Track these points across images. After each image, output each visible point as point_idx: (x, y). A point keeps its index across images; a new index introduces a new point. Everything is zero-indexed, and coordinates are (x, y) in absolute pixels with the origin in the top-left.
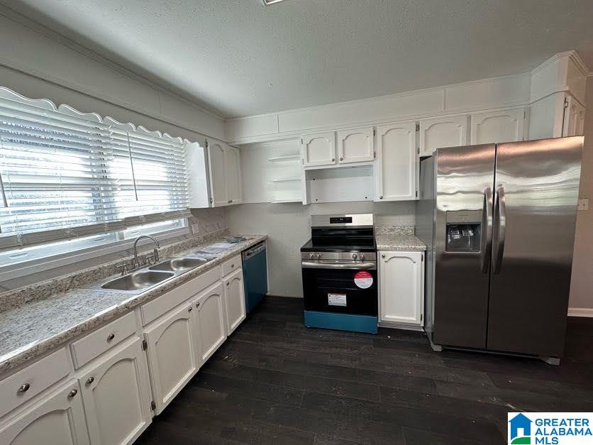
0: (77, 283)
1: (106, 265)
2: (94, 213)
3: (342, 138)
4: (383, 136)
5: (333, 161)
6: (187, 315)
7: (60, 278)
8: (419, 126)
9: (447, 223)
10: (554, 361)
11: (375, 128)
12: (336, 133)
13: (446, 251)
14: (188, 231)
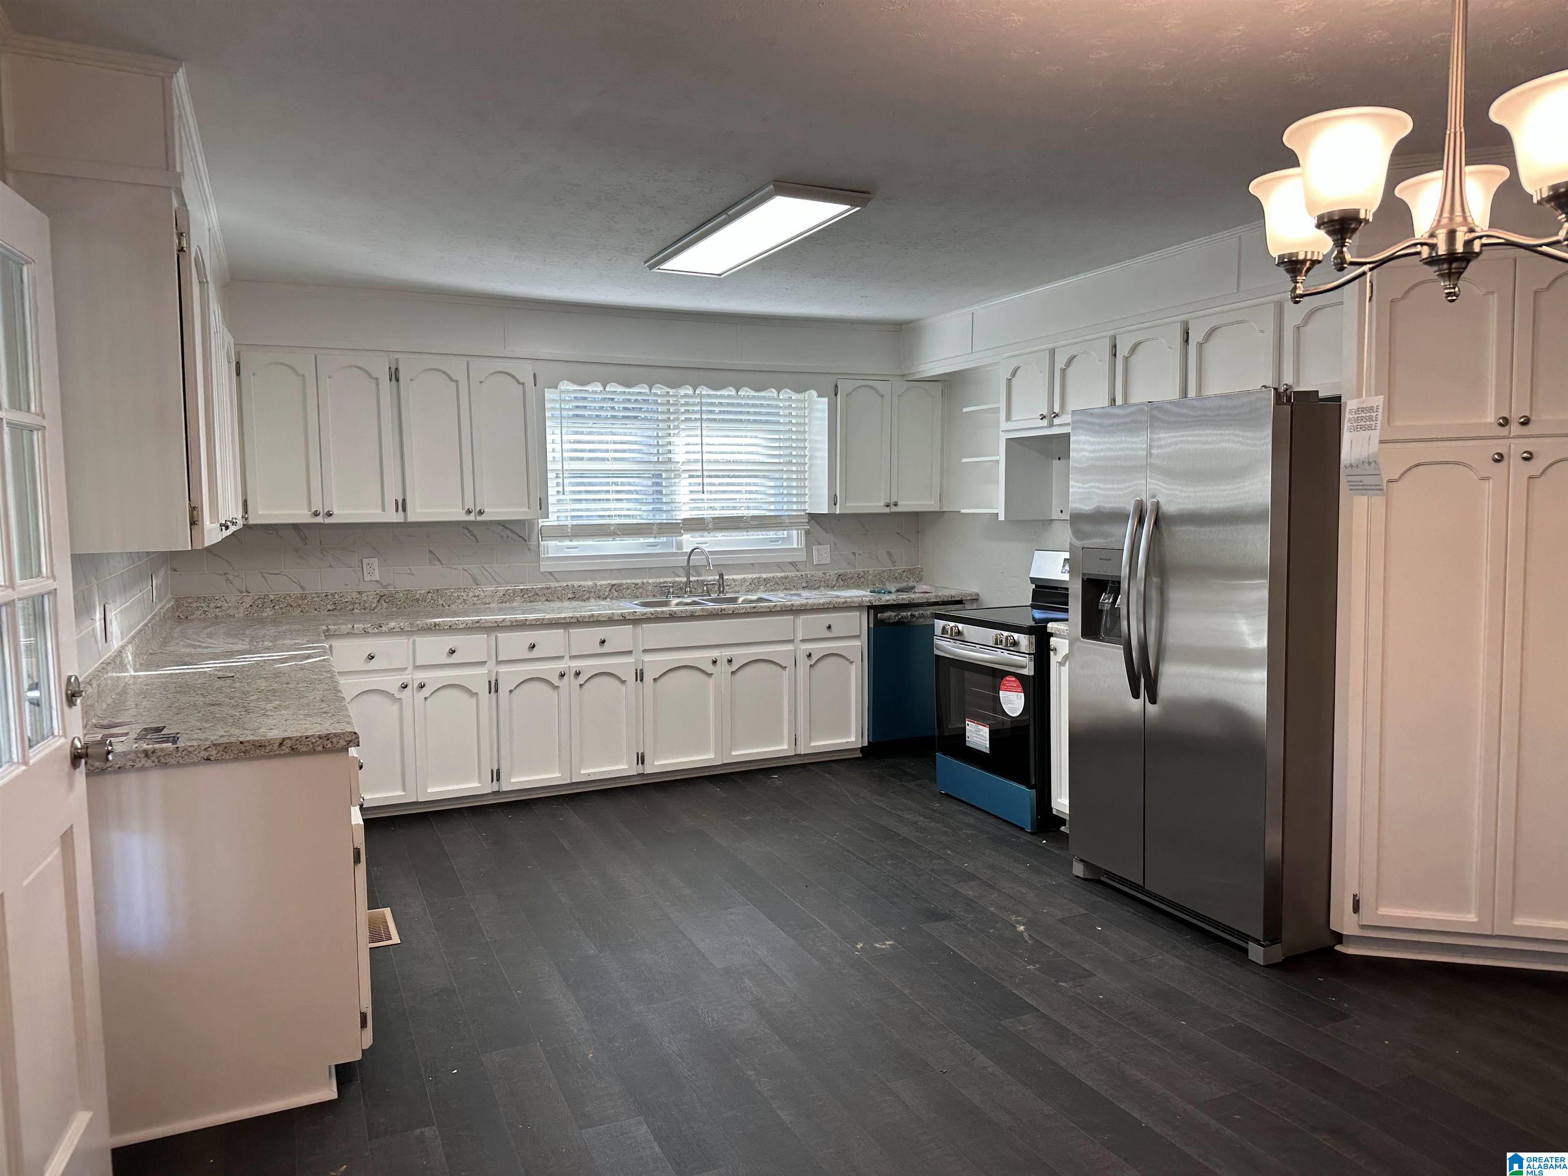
0: (616, 594)
1: (651, 581)
2: (650, 507)
3: (1060, 364)
4: (1126, 359)
5: (1042, 419)
6: (709, 668)
7: (599, 583)
8: (1188, 333)
9: (1083, 574)
10: (1256, 953)
11: (1114, 338)
12: (1052, 352)
13: (1082, 636)
14: (802, 557)
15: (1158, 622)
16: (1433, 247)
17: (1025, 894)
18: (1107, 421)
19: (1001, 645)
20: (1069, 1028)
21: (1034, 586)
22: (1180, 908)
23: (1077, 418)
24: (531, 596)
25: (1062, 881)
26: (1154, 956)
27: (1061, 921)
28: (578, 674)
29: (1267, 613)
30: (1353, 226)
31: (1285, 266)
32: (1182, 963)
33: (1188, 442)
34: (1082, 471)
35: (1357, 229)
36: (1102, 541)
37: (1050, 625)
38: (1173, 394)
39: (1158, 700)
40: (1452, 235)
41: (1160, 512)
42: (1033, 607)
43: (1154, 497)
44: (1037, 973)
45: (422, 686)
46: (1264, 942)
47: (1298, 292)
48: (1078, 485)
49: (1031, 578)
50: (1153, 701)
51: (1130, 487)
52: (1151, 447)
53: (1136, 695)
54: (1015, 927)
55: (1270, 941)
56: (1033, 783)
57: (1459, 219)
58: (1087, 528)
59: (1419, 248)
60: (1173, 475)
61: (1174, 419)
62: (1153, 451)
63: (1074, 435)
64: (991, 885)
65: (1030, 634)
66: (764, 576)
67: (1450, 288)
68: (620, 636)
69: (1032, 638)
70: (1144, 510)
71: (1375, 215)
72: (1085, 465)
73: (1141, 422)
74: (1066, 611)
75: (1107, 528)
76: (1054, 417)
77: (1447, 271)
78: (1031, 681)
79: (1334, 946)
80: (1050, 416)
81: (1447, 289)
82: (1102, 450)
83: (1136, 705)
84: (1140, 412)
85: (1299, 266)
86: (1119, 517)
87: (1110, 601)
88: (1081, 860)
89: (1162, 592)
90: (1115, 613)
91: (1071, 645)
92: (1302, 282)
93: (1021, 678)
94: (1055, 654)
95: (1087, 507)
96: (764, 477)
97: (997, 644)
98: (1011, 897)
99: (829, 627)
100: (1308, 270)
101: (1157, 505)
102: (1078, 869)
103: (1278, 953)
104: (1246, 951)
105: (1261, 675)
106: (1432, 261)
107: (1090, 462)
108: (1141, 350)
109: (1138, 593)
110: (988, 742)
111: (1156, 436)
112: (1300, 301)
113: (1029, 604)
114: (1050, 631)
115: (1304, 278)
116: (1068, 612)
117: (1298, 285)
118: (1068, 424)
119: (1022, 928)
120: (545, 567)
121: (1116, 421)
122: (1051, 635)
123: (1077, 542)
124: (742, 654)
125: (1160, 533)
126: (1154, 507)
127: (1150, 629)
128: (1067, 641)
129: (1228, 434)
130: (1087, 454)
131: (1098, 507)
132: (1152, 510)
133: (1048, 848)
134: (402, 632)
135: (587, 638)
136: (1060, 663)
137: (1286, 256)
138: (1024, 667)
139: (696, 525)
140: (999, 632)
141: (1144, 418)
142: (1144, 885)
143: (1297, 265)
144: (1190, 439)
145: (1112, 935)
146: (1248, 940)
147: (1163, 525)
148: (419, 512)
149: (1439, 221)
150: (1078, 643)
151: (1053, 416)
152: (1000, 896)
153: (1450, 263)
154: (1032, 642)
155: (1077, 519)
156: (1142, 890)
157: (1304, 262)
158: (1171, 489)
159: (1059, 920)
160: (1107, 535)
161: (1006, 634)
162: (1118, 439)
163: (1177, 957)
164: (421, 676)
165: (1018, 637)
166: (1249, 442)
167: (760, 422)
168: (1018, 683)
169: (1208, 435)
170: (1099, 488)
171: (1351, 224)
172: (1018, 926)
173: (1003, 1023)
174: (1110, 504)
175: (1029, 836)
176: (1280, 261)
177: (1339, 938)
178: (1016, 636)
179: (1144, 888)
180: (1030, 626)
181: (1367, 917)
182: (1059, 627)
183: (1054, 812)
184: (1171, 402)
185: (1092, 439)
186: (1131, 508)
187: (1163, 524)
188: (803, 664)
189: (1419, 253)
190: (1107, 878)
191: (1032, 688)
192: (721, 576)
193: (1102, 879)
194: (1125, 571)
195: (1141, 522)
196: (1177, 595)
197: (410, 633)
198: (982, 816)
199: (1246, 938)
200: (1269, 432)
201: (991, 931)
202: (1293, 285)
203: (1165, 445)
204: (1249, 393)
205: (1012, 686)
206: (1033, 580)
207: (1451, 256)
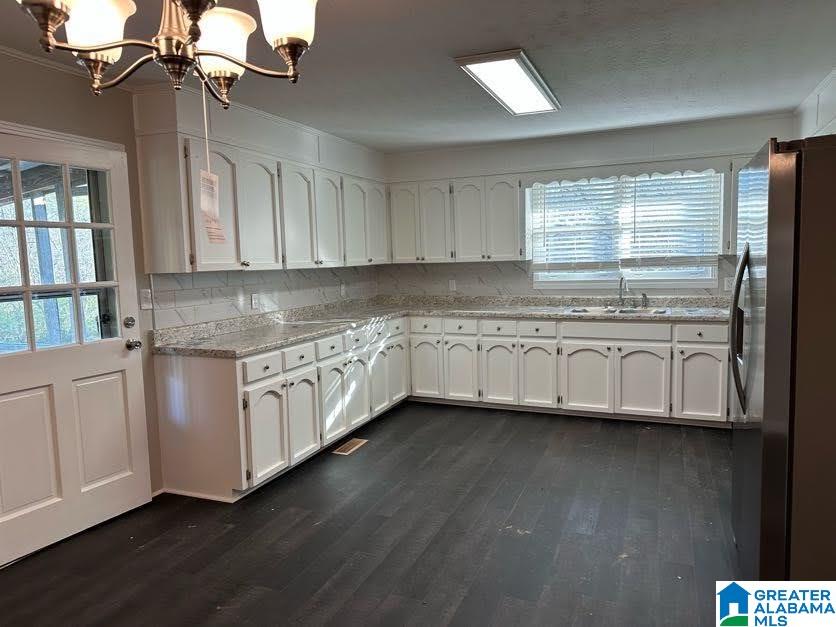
6: (606, 353)
7: (566, 297)
14: (715, 284)
24: (527, 302)
28: (522, 346)
45: (446, 343)
66: (682, 297)
68: (548, 327)
96: (685, 231)
99: (700, 334)
120: (535, 286)
124: (629, 346)
134: (439, 316)
135: (528, 327)
139: (629, 263)
148: (461, 258)
164: (447, 338)
167: (686, 194)
188: (678, 357)
192: (644, 295)
197: (442, 316)
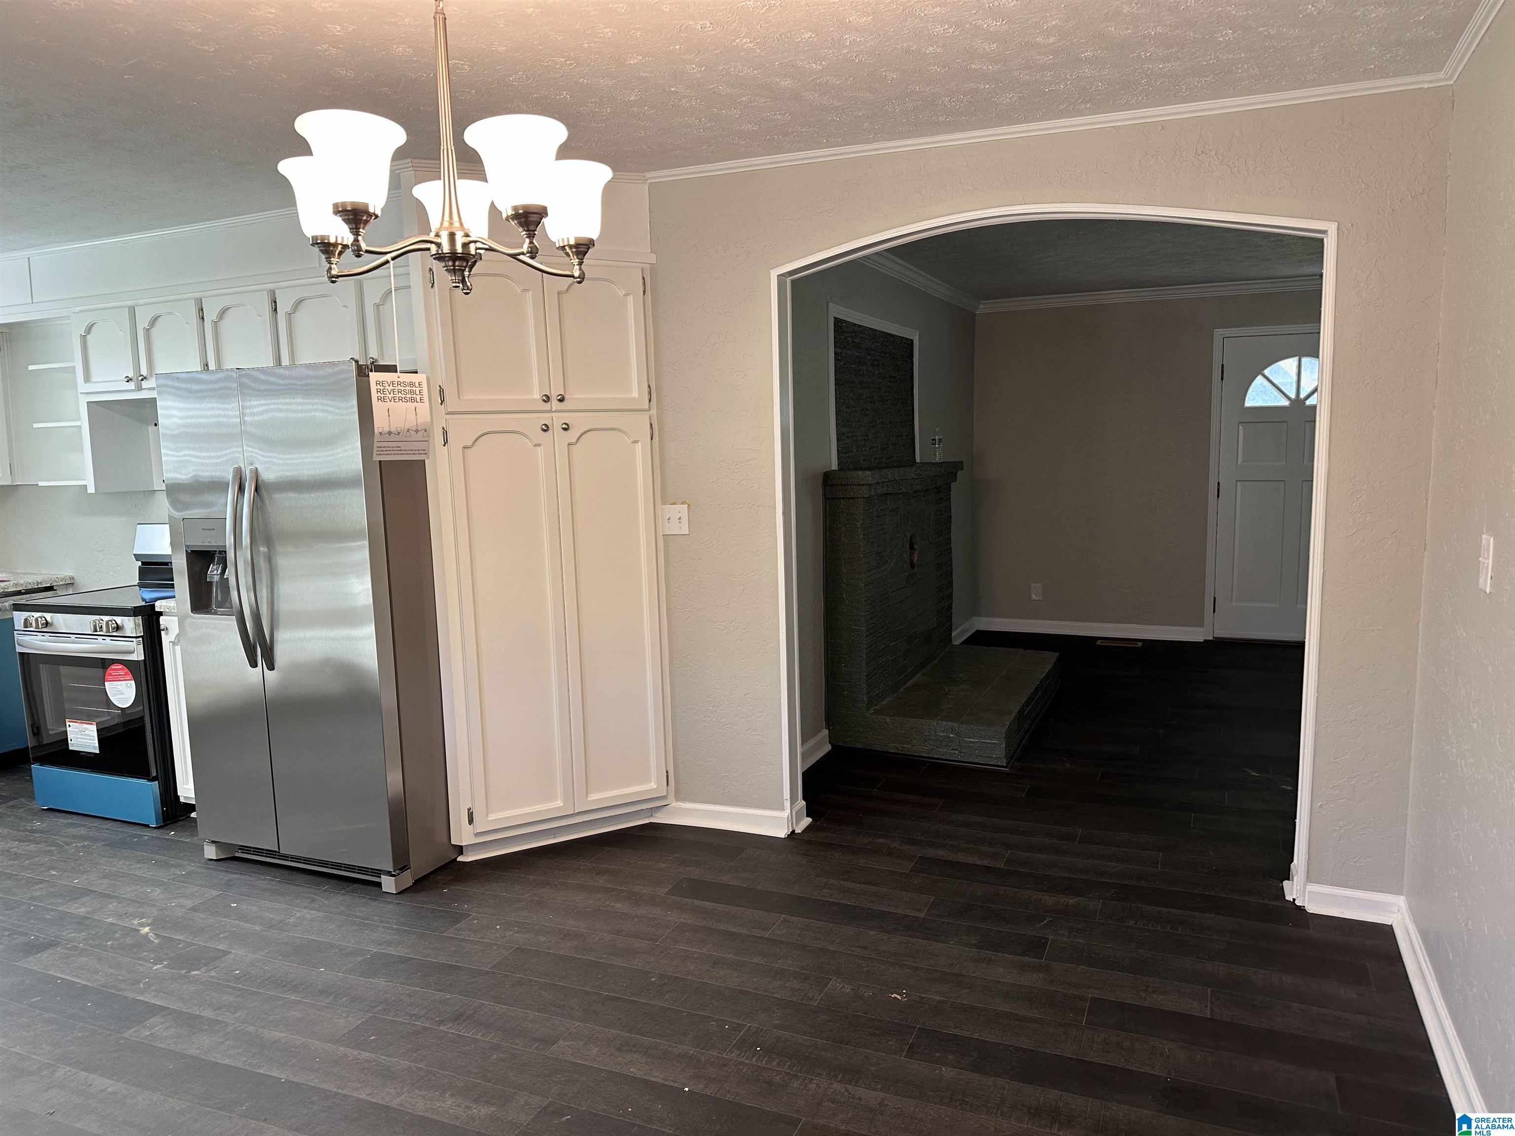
3: (142, 323)
4: (215, 324)
5: (128, 381)
8: (275, 302)
9: (187, 546)
10: (389, 884)
11: (199, 302)
12: (132, 310)
13: (192, 611)
15: (269, 590)
16: (439, 245)
17: (149, 892)
18: (195, 387)
19: (102, 631)
20: (202, 1014)
21: (140, 563)
22: (318, 862)
23: (162, 382)
25: (193, 868)
26: (293, 915)
27: (193, 909)
29: (369, 572)
30: (365, 218)
31: (319, 247)
32: (321, 914)
33: (281, 410)
34: (175, 438)
35: (368, 221)
36: (204, 511)
37: (157, 604)
38: (268, 361)
39: (276, 667)
40: (452, 236)
41: (260, 479)
42: (141, 586)
43: (252, 464)
44: (165, 970)
46: (394, 872)
47: (334, 272)
48: (171, 453)
49: (134, 555)
50: (271, 667)
51: (226, 455)
52: (244, 415)
53: (254, 664)
54: (138, 931)
55: (400, 869)
56: (154, 774)
57: (457, 224)
58: (186, 498)
59: (428, 245)
60: (268, 443)
61: (263, 387)
62: (246, 419)
63: (161, 400)
64: (109, 895)
65: (135, 615)
67: (456, 283)
69: (138, 620)
70: (244, 475)
71: (382, 210)
72: (175, 432)
73: (230, 388)
74: (172, 586)
75: (208, 497)
76: (142, 380)
77: (452, 268)
78: (142, 666)
79: (457, 858)
80: (137, 379)
81: (453, 282)
82: (192, 417)
83: (254, 675)
84: (228, 379)
85: (332, 249)
86: (219, 486)
87: (219, 573)
88: (213, 842)
89: (269, 559)
90: (224, 583)
91: (181, 624)
92: (336, 264)
93: (130, 665)
94: (167, 634)
95: (183, 476)
97: (96, 631)
98: (133, 901)
100: (340, 253)
101: (256, 472)
102: (210, 852)
103: (408, 879)
104: (379, 885)
105: (369, 630)
106: (440, 257)
107: (181, 430)
108: (229, 314)
109: (245, 562)
110: (96, 741)
111: (248, 404)
112: (336, 281)
113: (136, 583)
114: (159, 610)
115: (338, 260)
116: (174, 588)
117: (333, 266)
118: (153, 389)
119: (147, 929)
121: (204, 387)
122: (161, 614)
123: (176, 513)
125: (262, 500)
126: (253, 475)
127: (262, 597)
128: (176, 619)
129: (317, 404)
130: (178, 421)
131: (195, 476)
132: (251, 478)
133: (176, 839)
136: (173, 643)
137: (319, 238)
138: (132, 652)
140: (98, 617)
141: (235, 385)
142: (279, 850)
143: (329, 247)
144: (281, 407)
145: (248, 907)
146: (380, 874)
147: (264, 492)
149: (442, 224)
150: (188, 621)
151: (140, 378)
152: (119, 903)
153: (454, 262)
154: (139, 624)
155: (174, 490)
156: (278, 855)
157: (335, 245)
158: (269, 457)
159: (191, 909)
160: (209, 505)
161: (106, 618)
162: (209, 405)
163: (315, 909)
165: (122, 621)
166: (337, 411)
168: (127, 670)
169: (298, 404)
170: (195, 456)
171: (363, 216)
172: (141, 928)
173: (125, 1035)
174: (207, 473)
175: (155, 831)
176: (315, 242)
177: (460, 850)
178: (119, 620)
179: (279, 852)
180: (135, 607)
181: (480, 825)
182: (168, 604)
183: (182, 800)
184: (261, 370)
185: (181, 405)
186: (230, 477)
187: (263, 490)
189: (429, 249)
190: (242, 852)
191: (143, 673)
193: (237, 855)
194: (229, 541)
195: (241, 489)
196: (286, 561)
198: (97, 823)
199: (378, 873)
200: (355, 402)
201: (109, 943)
202: (328, 265)
203: (257, 412)
204: (332, 364)
205: (120, 675)
206: (138, 557)
207: (453, 256)
